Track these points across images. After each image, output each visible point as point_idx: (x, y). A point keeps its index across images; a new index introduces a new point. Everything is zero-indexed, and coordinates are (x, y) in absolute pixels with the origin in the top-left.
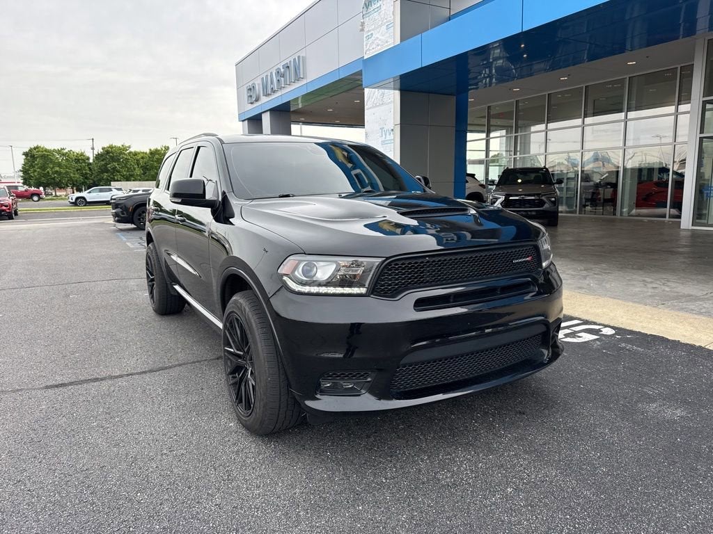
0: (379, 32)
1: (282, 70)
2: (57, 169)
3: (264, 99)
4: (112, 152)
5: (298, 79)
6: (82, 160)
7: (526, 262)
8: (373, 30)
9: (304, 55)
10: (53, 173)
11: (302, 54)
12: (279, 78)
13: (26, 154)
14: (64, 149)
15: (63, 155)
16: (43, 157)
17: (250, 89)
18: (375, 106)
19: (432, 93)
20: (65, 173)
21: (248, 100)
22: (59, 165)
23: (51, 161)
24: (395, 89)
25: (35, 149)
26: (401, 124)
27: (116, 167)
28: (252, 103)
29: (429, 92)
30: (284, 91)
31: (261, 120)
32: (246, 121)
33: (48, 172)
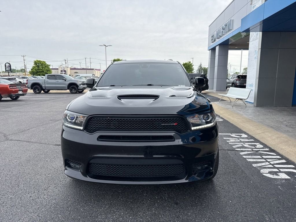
0: (258, 4)
1: (224, 27)
3: (217, 40)
5: (230, 30)
7: (173, 125)
8: (256, 3)
9: (233, 19)
11: (232, 19)
12: (223, 30)
17: (212, 36)
18: (254, 40)
19: (282, 31)
21: (211, 41)
24: (260, 31)
26: (261, 48)
28: (213, 42)
29: (281, 31)
30: (224, 36)
31: (215, 49)
32: (210, 50)
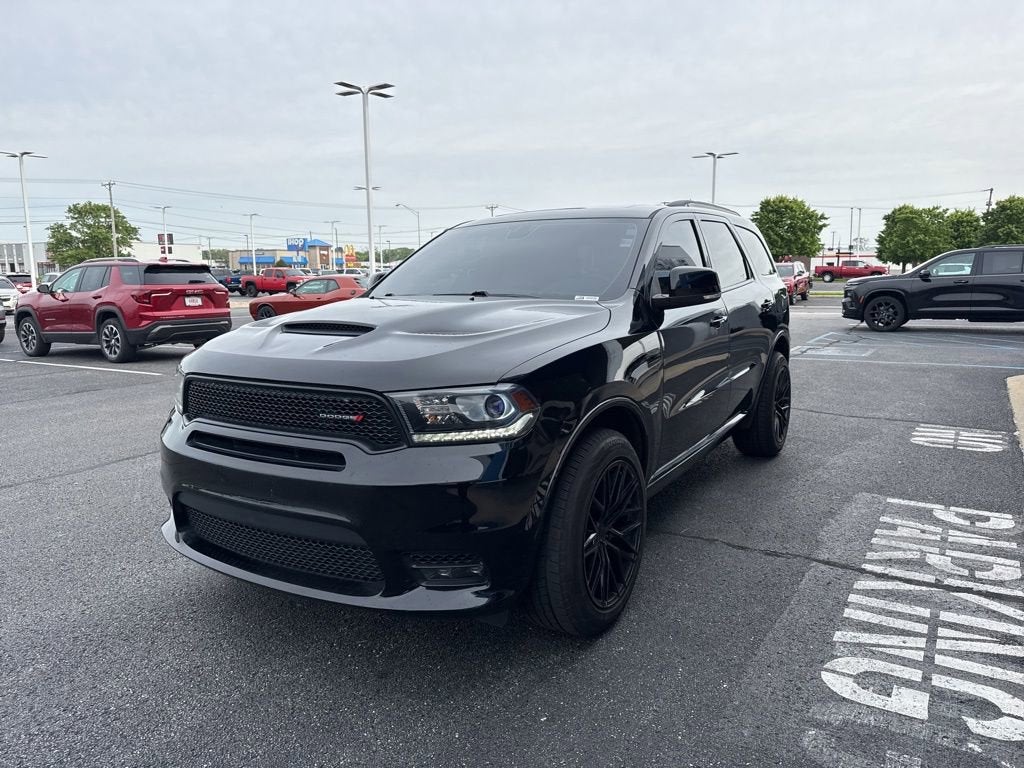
2: (921, 237)
4: (1011, 209)
6: (968, 222)
7: (352, 422)
10: (914, 243)
13: (887, 218)
14: (937, 208)
15: (936, 216)
16: (906, 220)
20: (932, 243)
22: (926, 232)
23: (916, 226)
25: (900, 209)
27: (1012, 232)
33: (908, 242)
